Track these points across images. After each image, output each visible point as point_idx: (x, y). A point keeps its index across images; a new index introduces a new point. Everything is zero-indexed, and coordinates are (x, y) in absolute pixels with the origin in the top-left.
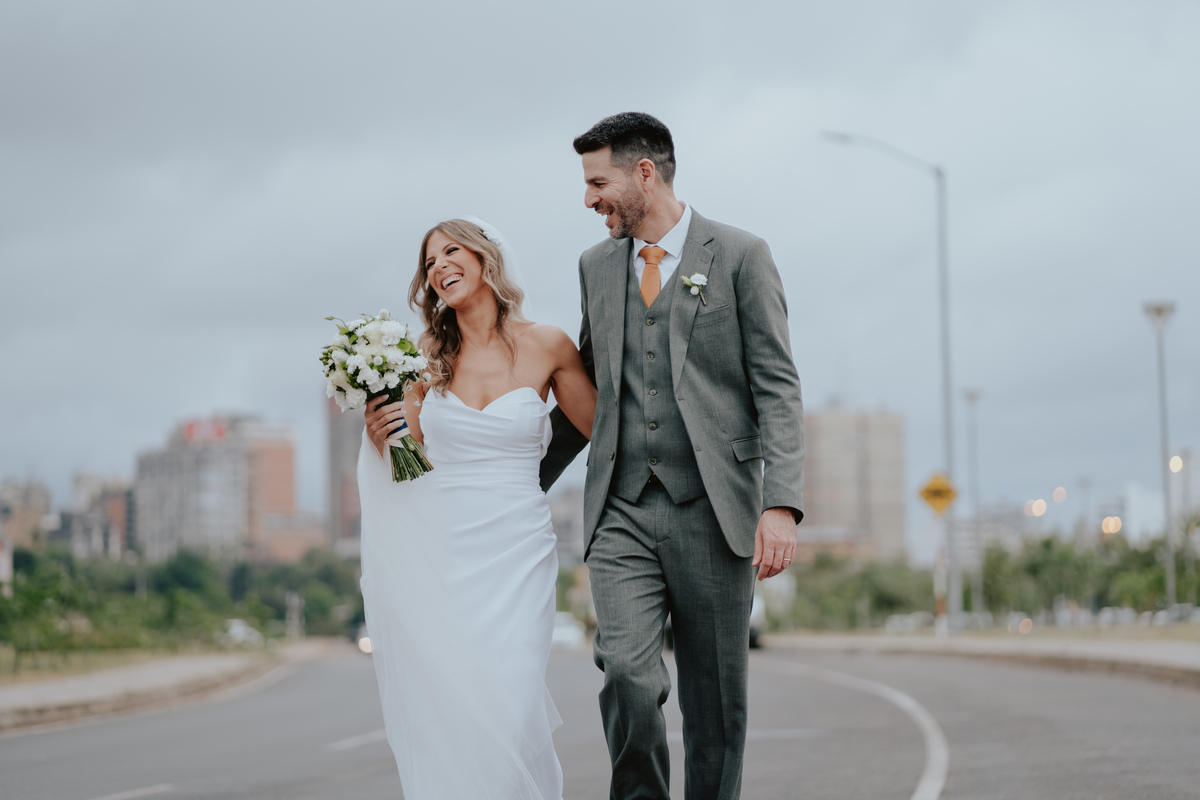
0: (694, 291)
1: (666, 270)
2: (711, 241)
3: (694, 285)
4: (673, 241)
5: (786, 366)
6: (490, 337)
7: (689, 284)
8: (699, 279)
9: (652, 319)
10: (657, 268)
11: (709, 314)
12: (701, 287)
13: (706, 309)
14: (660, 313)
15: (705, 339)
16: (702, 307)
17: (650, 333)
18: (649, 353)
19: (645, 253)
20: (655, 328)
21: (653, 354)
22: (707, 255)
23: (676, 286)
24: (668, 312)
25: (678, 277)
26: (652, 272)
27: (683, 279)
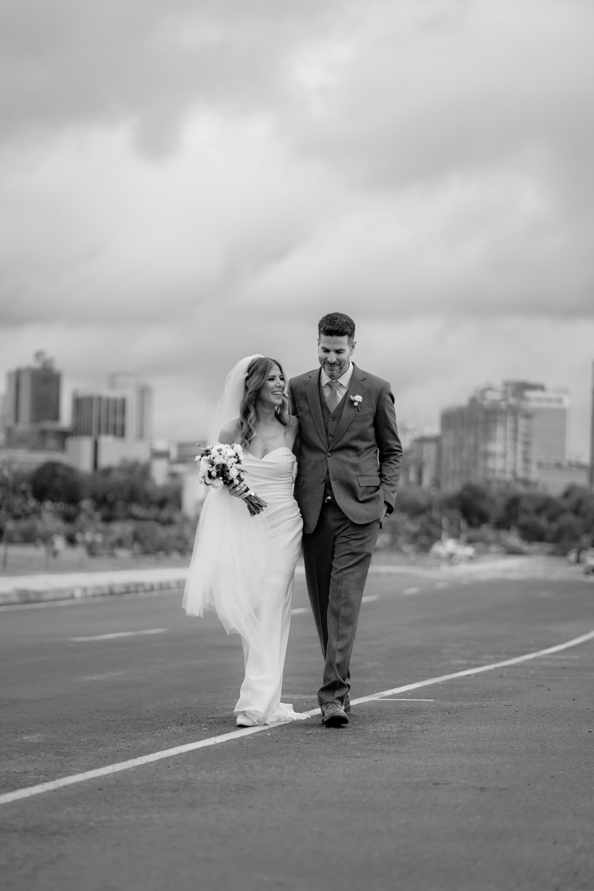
0: (356, 404)
1: (340, 395)
2: (364, 379)
3: (356, 401)
4: (345, 380)
7: (353, 400)
8: (359, 398)
9: (333, 418)
10: (336, 392)
11: (361, 416)
12: (359, 403)
13: (360, 413)
14: (337, 416)
15: (357, 428)
16: (358, 413)
17: (332, 424)
18: (331, 435)
19: (331, 384)
20: (335, 423)
21: (332, 436)
22: (363, 386)
23: (346, 401)
24: (341, 415)
25: (347, 396)
26: (334, 395)
27: (350, 398)
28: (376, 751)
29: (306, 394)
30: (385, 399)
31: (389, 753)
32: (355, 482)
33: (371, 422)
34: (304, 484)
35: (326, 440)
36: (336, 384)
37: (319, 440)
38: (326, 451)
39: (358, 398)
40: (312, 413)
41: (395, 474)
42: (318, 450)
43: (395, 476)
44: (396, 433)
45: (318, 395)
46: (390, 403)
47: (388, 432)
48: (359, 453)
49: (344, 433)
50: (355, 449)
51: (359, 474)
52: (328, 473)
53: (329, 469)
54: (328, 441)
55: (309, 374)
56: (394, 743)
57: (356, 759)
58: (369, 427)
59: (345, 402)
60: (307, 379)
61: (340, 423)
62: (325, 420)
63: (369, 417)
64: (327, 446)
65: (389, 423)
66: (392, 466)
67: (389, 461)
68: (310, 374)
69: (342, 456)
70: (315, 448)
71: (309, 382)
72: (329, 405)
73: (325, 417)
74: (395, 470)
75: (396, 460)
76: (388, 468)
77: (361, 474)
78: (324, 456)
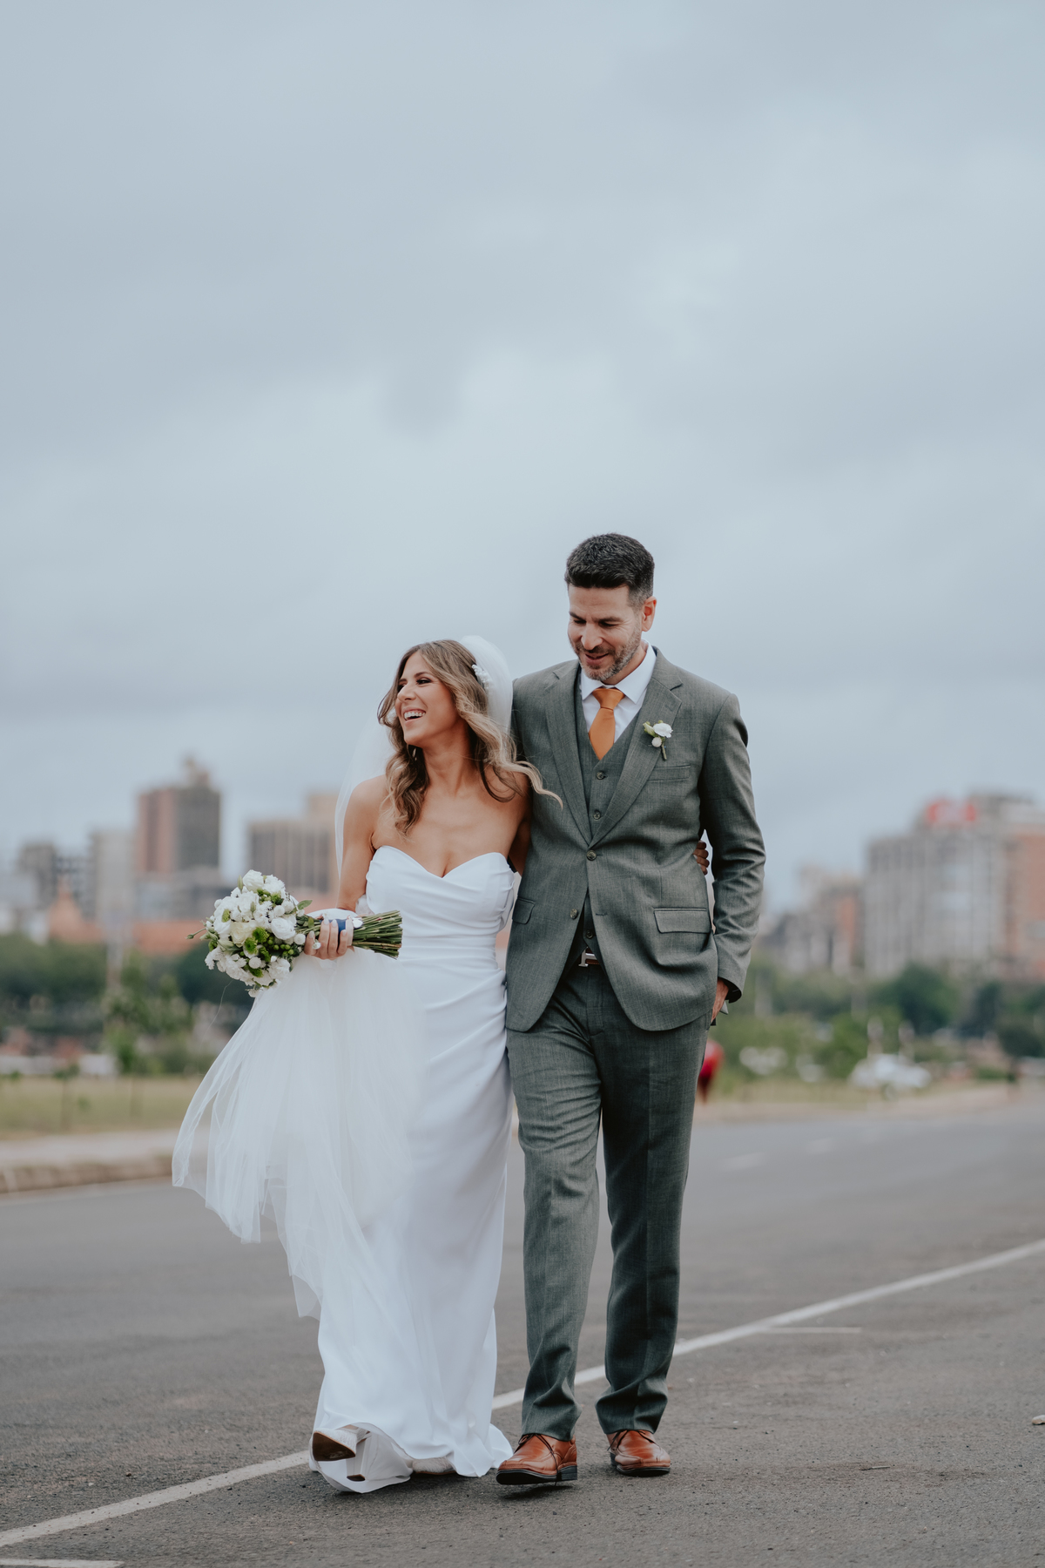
0: (657, 742)
1: (623, 719)
2: (679, 686)
3: (657, 735)
4: (634, 685)
5: (752, 835)
6: (459, 785)
7: (651, 733)
9: (603, 772)
10: (612, 714)
11: (668, 770)
12: (665, 740)
13: (665, 764)
14: (612, 767)
15: (658, 796)
16: (661, 762)
17: (600, 788)
18: (597, 811)
19: (601, 694)
20: (606, 783)
21: (600, 813)
22: (674, 701)
23: (635, 734)
24: (622, 766)
25: (638, 724)
26: (607, 718)
27: (644, 728)
28: (765, 1417)
29: (544, 714)
30: (724, 734)
31: (787, 1420)
32: (648, 919)
33: (690, 783)
34: (532, 920)
35: (587, 821)
36: (612, 695)
37: (570, 819)
38: (585, 846)
39: (663, 729)
40: (558, 759)
41: (747, 909)
42: (568, 842)
43: (747, 914)
44: (752, 814)
45: (572, 718)
46: (737, 743)
47: (730, 810)
48: (660, 854)
49: (627, 807)
50: (652, 845)
51: (657, 905)
52: (588, 896)
53: (591, 889)
54: (590, 822)
55: (554, 672)
56: (795, 1403)
57: (732, 1431)
58: (688, 796)
59: (631, 735)
60: (550, 680)
61: (619, 784)
62: (585, 775)
63: (686, 773)
64: (587, 835)
65: (734, 788)
66: (741, 890)
67: (735, 878)
68: (557, 671)
69: (622, 859)
70: (561, 840)
71: (553, 687)
72: (595, 742)
73: (585, 768)
74: (747, 900)
75: (750, 876)
76: (730, 894)
77: (663, 904)
78: (580, 857)
